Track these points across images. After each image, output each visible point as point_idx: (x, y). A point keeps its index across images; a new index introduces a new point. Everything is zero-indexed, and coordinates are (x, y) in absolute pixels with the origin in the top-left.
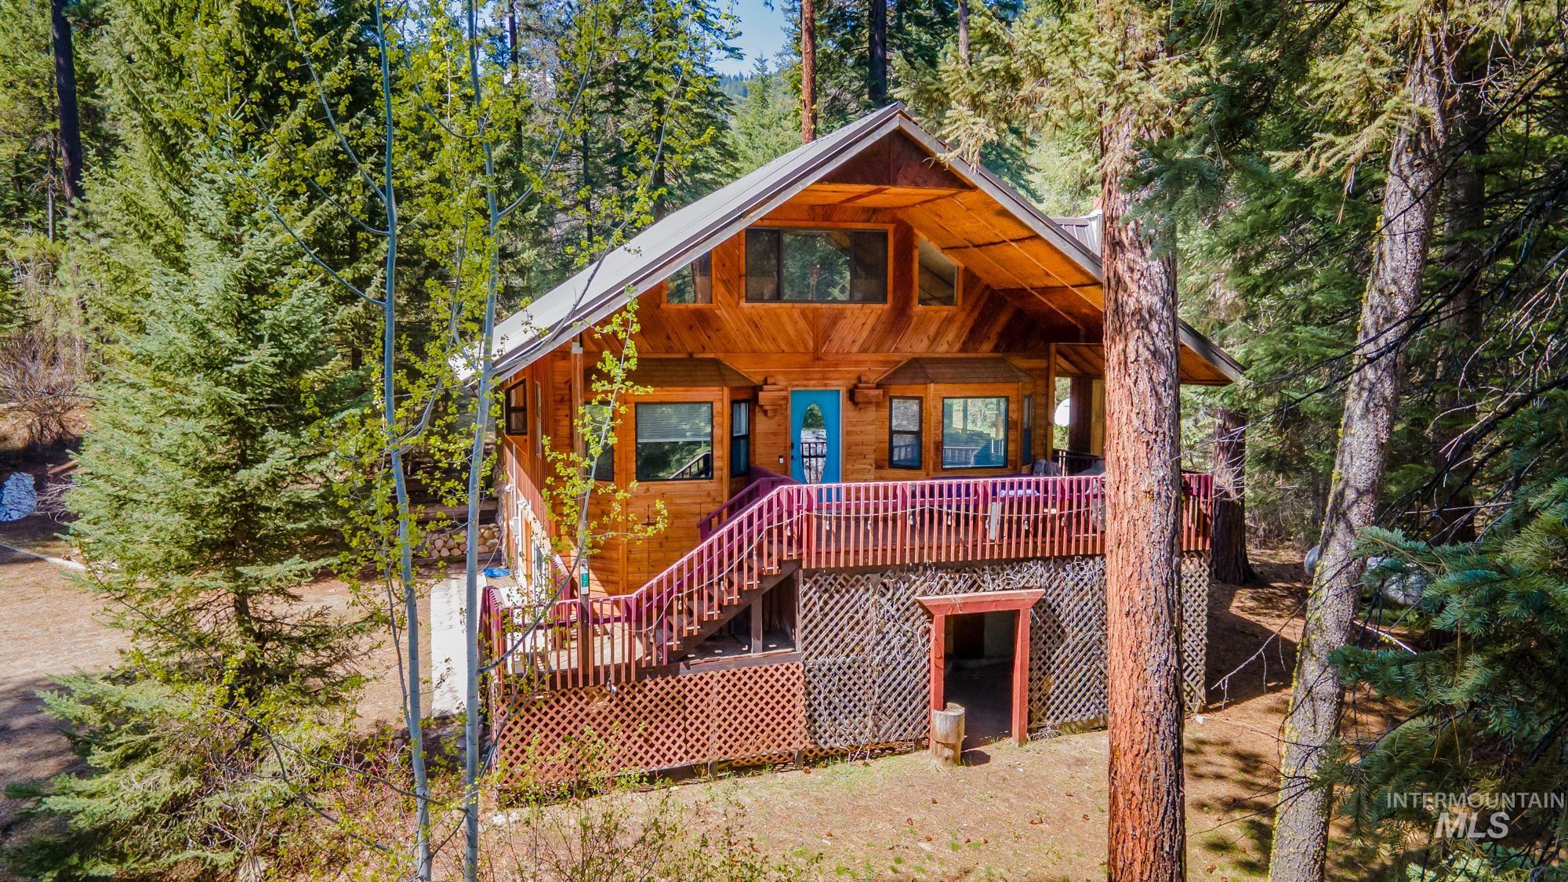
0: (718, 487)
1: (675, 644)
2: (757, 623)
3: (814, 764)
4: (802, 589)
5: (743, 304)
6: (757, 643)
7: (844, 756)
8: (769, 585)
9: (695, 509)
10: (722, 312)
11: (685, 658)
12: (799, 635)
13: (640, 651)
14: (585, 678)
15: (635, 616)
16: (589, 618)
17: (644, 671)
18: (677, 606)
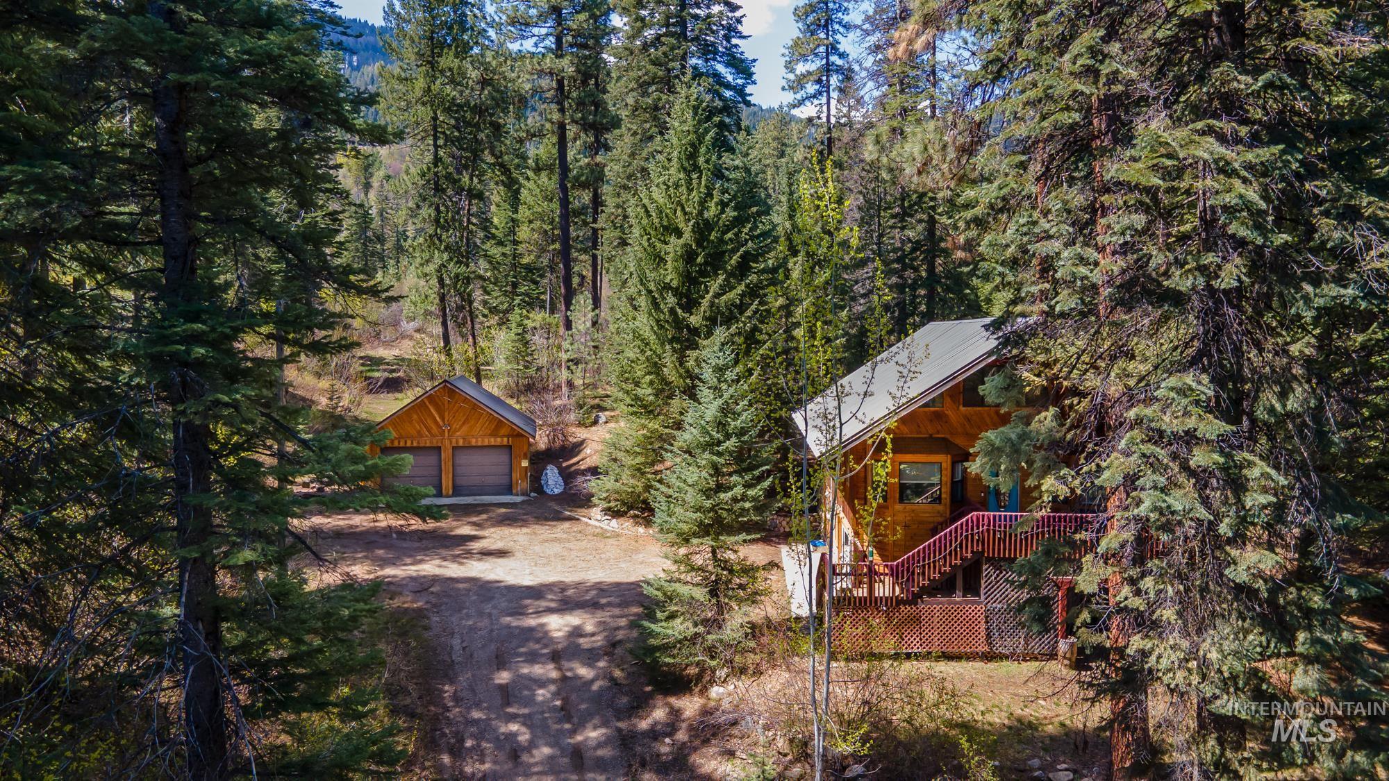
0: (943, 508)
1: (916, 589)
2: (959, 583)
3: (990, 660)
4: (984, 567)
5: (962, 409)
6: (959, 593)
7: (1007, 657)
8: (966, 564)
9: (931, 519)
10: (949, 413)
11: (921, 597)
12: (982, 591)
13: (897, 593)
14: (871, 603)
15: (895, 573)
16: (872, 572)
17: (900, 602)
18: (917, 570)
